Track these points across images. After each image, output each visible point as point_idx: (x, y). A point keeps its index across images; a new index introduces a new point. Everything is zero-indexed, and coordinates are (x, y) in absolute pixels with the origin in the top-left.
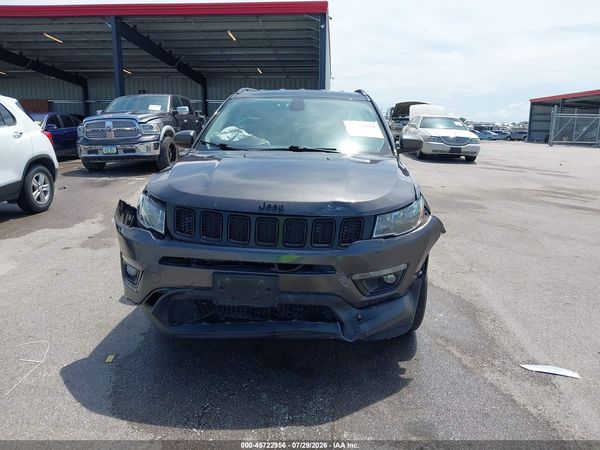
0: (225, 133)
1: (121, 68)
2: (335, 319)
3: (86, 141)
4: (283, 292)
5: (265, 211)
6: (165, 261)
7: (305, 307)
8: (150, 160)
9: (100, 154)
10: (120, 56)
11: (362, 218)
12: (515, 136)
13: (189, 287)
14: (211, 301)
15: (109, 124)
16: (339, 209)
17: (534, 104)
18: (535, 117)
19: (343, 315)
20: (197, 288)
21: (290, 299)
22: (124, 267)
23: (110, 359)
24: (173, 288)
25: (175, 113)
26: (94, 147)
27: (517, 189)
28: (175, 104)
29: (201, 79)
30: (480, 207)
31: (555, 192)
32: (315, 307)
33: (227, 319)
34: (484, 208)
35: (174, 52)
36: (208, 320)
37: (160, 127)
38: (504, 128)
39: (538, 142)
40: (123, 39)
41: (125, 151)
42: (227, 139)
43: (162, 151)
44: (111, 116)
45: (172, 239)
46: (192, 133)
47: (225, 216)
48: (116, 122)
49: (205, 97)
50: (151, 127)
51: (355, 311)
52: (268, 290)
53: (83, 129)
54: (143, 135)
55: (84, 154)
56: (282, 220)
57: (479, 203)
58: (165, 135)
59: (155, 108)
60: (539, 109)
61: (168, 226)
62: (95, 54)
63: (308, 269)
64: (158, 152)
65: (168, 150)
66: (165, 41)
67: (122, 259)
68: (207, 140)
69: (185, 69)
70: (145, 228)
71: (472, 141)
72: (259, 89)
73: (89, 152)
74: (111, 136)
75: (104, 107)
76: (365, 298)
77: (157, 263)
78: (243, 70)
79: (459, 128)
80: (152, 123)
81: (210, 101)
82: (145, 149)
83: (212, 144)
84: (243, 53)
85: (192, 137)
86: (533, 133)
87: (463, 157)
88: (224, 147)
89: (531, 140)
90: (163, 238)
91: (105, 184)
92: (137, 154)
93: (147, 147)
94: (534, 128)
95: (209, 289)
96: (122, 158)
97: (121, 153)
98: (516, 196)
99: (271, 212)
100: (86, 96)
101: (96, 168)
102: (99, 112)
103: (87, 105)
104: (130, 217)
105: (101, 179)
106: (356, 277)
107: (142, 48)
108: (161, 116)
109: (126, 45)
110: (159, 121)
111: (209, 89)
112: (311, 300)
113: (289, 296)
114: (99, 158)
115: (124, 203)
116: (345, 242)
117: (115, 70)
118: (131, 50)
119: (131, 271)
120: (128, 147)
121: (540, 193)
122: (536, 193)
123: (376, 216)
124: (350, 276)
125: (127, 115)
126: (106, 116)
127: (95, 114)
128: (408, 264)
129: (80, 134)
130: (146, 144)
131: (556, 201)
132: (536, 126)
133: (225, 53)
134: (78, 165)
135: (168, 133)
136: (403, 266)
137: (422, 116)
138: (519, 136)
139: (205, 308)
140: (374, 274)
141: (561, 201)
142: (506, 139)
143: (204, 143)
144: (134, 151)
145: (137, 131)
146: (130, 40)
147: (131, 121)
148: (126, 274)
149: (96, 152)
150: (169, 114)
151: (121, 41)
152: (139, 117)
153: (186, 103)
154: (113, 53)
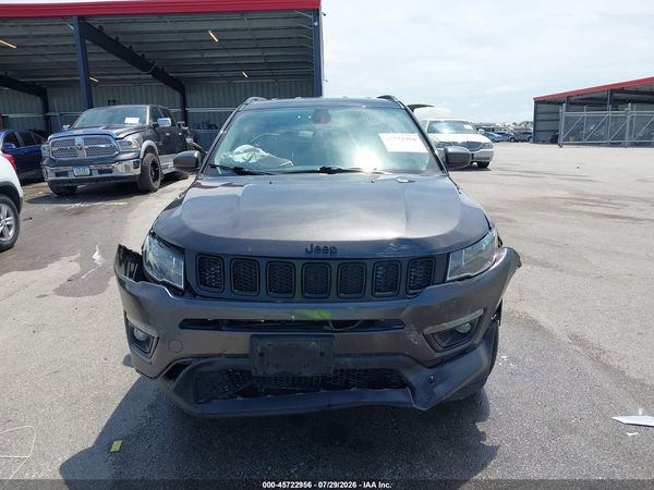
0: (238, 153)
1: (87, 76)
2: (403, 384)
3: (53, 163)
4: (339, 356)
5: (313, 255)
6: (188, 324)
7: (366, 371)
8: (131, 180)
9: (71, 177)
10: (86, 62)
11: (433, 257)
12: (519, 136)
13: (219, 355)
14: (250, 372)
15: (79, 140)
16: (404, 247)
17: (538, 102)
18: (540, 117)
19: (413, 377)
20: (229, 356)
21: (348, 362)
22: (130, 330)
23: (116, 446)
24: (198, 357)
25: (156, 126)
26: (62, 169)
27: (542, 198)
28: (155, 116)
29: (179, 86)
30: (509, 221)
31: (583, 199)
32: (377, 370)
33: (268, 392)
34: (515, 221)
35: (147, 56)
36: (244, 394)
37: (140, 142)
38: (506, 128)
39: (544, 142)
40: (87, 42)
41: (101, 172)
42: (242, 161)
43: (144, 170)
44: (81, 132)
45: (195, 295)
46: (196, 154)
47: (263, 263)
48: (88, 139)
49: (184, 105)
50: (130, 143)
51: (427, 372)
52: (322, 354)
53: (47, 148)
54: (120, 153)
55: (51, 177)
56: (334, 265)
57: (507, 215)
58: (146, 152)
59: (133, 121)
60: (543, 107)
61: (189, 279)
62: (56, 59)
63: (369, 325)
64: (138, 172)
65: (150, 168)
66: (138, 43)
67: (127, 321)
68: (217, 163)
69: (161, 75)
70: (156, 282)
71: (484, 145)
72: (269, 98)
73: (57, 175)
74: (83, 155)
75: (71, 121)
76: (438, 355)
77: (177, 326)
78: (226, 74)
79: (468, 131)
80: (130, 139)
81: (190, 110)
82: (124, 169)
83: (222, 168)
84: (227, 55)
85: (197, 160)
86: (538, 134)
87: (475, 164)
88: (239, 171)
89: (536, 141)
90: (183, 294)
91: (79, 212)
92: (113, 174)
93: (126, 166)
94: (538, 128)
95: (245, 356)
96: (97, 180)
97: (96, 175)
98: (542, 205)
99: (321, 256)
100: (46, 108)
101: (66, 192)
102: (66, 127)
103: (47, 119)
104: (133, 267)
105: (73, 206)
106: (427, 331)
107: (110, 51)
108: (139, 130)
109: (92, 48)
110: (137, 135)
111: (188, 96)
112: (374, 363)
113: (347, 360)
114: (70, 181)
115: (125, 249)
116: (413, 288)
117: (81, 77)
118: (98, 55)
119: (139, 335)
120: (104, 167)
121: (568, 201)
122: (563, 201)
123: (448, 254)
124: (420, 331)
125: (101, 130)
126: (76, 132)
127: (59, 130)
128: (485, 310)
129: (45, 153)
130: (124, 163)
131: (587, 209)
132: (541, 126)
133: (205, 56)
134: (43, 189)
135: (149, 149)
136: (480, 312)
137: (429, 120)
138: (523, 137)
139: (239, 380)
140: (448, 325)
141: (593, 210)
142: (510, 141)
143: (214, 167)
144: (110, 171)
145: (113, 149)
146: (96, 43)
147: (106, 138)
148: (133, 340)
149: (65, 174)
150: (150, 127)
151: (85, 44)
152: (115, 132)
153: (167, 114)
154: (78, 59)
